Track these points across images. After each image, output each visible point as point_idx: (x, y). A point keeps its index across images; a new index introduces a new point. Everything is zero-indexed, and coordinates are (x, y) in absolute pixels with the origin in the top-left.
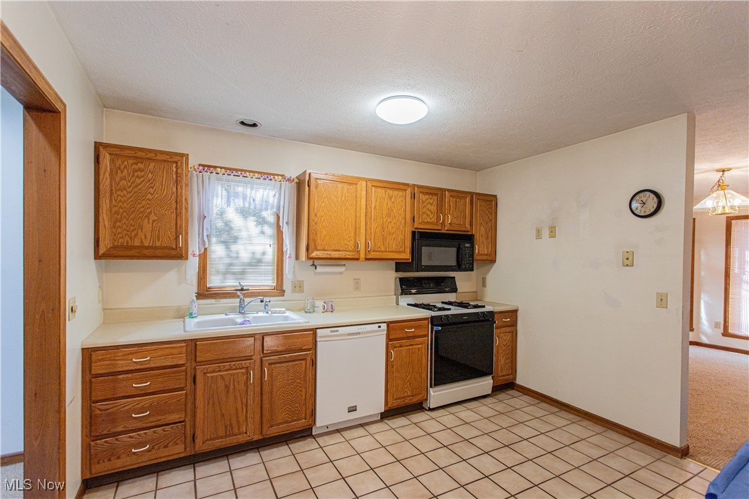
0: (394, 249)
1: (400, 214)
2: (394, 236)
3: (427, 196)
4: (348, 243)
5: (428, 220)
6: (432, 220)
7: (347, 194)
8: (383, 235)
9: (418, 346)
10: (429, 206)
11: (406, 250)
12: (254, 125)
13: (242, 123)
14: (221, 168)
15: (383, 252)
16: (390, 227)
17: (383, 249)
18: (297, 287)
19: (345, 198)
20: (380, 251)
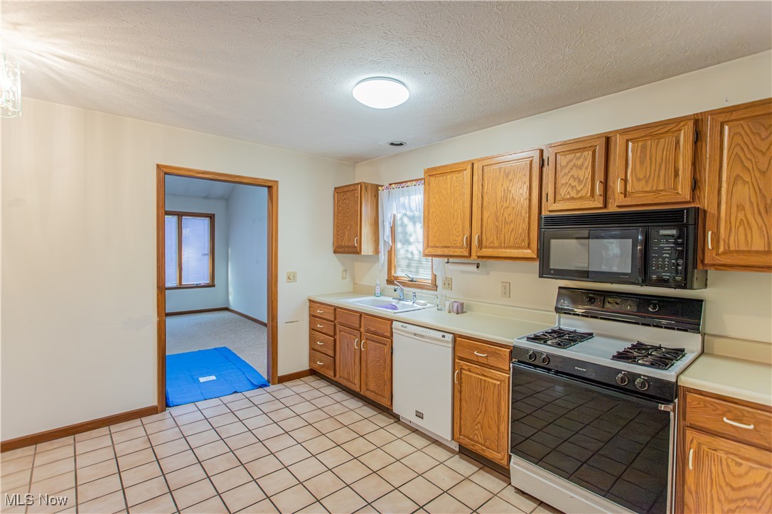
0: (511, 244)
1: (522, 194)
2: (512, 226)
3: (570, 156)
4: (457, 238)
5: (573, 194)
6: (583, 193)
7: (456, 184)
8: (497, 226)
9: (494, 381)
10: (575, 172)
11: (532, 245)
12: (401, 144)
13: (392, 144)
14: (395, 184)
15: (496, 248)
16: (506, 215)
17: (496, 244)
18: (447, 284)
19: (454, 188)
20: (493, 247)
